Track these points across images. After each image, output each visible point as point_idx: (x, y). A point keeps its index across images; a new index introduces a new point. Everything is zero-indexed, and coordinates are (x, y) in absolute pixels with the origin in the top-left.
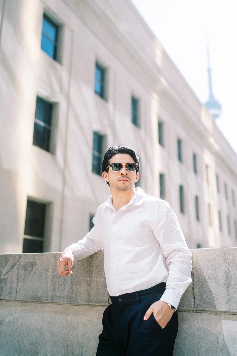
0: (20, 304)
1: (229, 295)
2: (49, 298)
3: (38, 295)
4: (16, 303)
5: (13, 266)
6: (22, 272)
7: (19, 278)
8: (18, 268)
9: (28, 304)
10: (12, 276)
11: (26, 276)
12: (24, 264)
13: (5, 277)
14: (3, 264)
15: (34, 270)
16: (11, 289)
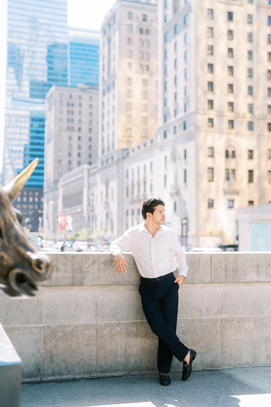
0: (99, 287)
1: (226, 275)
2: (126, 282)
3: (117, 280)
4: (96, 287)
5: (94, 262)
6: (102, 266)
7: (100, 270)
8: (99, 263)
9: (106, 286)
10: (93, 269)
11: (106, 269)
12: (104, 261)
13: (87, 270)
14: (84, 261)
15: (113, 264)
16: (94, 277)
